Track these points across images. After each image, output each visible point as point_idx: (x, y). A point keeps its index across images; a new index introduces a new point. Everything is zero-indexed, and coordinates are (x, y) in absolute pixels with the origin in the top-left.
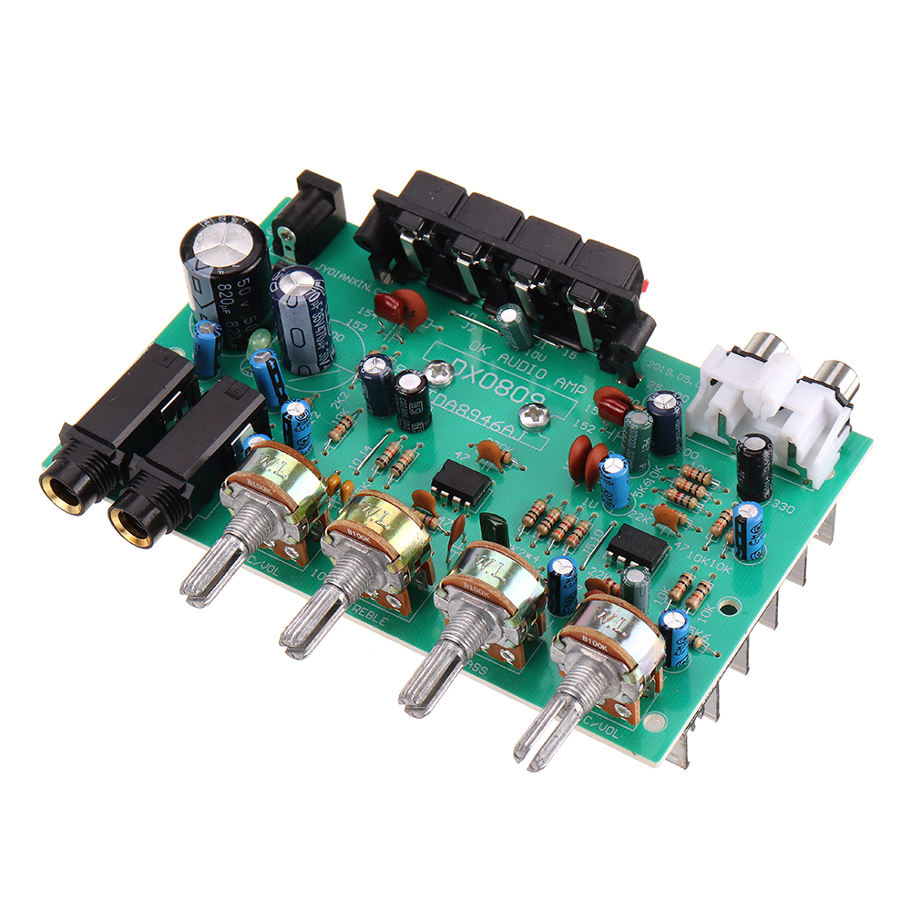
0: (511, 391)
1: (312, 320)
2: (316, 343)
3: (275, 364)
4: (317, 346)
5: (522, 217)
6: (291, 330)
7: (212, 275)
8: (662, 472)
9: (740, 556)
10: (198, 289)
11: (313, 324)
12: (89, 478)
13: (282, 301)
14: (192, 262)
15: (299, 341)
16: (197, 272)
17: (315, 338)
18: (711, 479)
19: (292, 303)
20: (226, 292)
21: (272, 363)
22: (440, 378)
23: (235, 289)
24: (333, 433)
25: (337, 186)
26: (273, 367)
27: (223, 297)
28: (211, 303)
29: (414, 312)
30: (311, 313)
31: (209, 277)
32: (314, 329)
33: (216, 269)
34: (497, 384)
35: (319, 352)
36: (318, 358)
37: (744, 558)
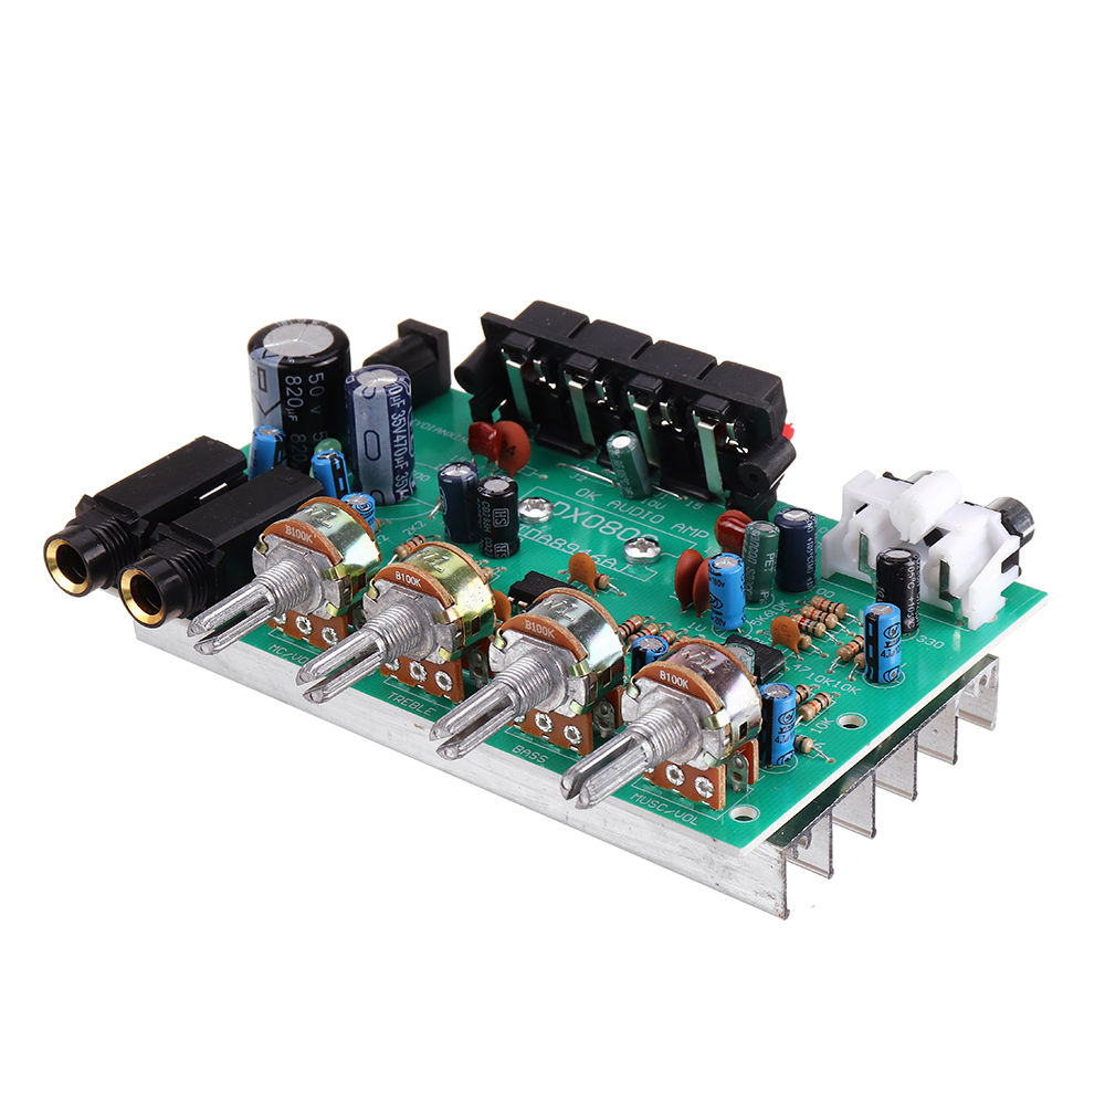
0: (618, 532)
1: (391, 421)
2: (393, 457)
3: (341, 463)
4: (394, 463)
5: (650, 342)
6: (366, 433)
7: (280, 363)
8: (787, 606)
9: (871, 677)
10: (263, 386)
11: (392, 428)
12: (104, 550)
13: (357, 392)
14: (260, 351)
15: (373, 452)
16: (264, 361)
17: (394, 450)
18: (845, 610)
19: (369, 393)
20: (294, 388)
21: (337, 462)
22: (534, 513)
23: (306, 386)
24: (401, 548)
25: (444, 335)
26: (338, 467)
27: (292, 396)
28: (277, 405)
29: (514, 447)
30: (391, 410)
31: (276, 365)
32: (393, 436)
33: (286, 358)
34: (604, 524)
35: (396, 472)
36: (395, 482)
37: (875, 680)
